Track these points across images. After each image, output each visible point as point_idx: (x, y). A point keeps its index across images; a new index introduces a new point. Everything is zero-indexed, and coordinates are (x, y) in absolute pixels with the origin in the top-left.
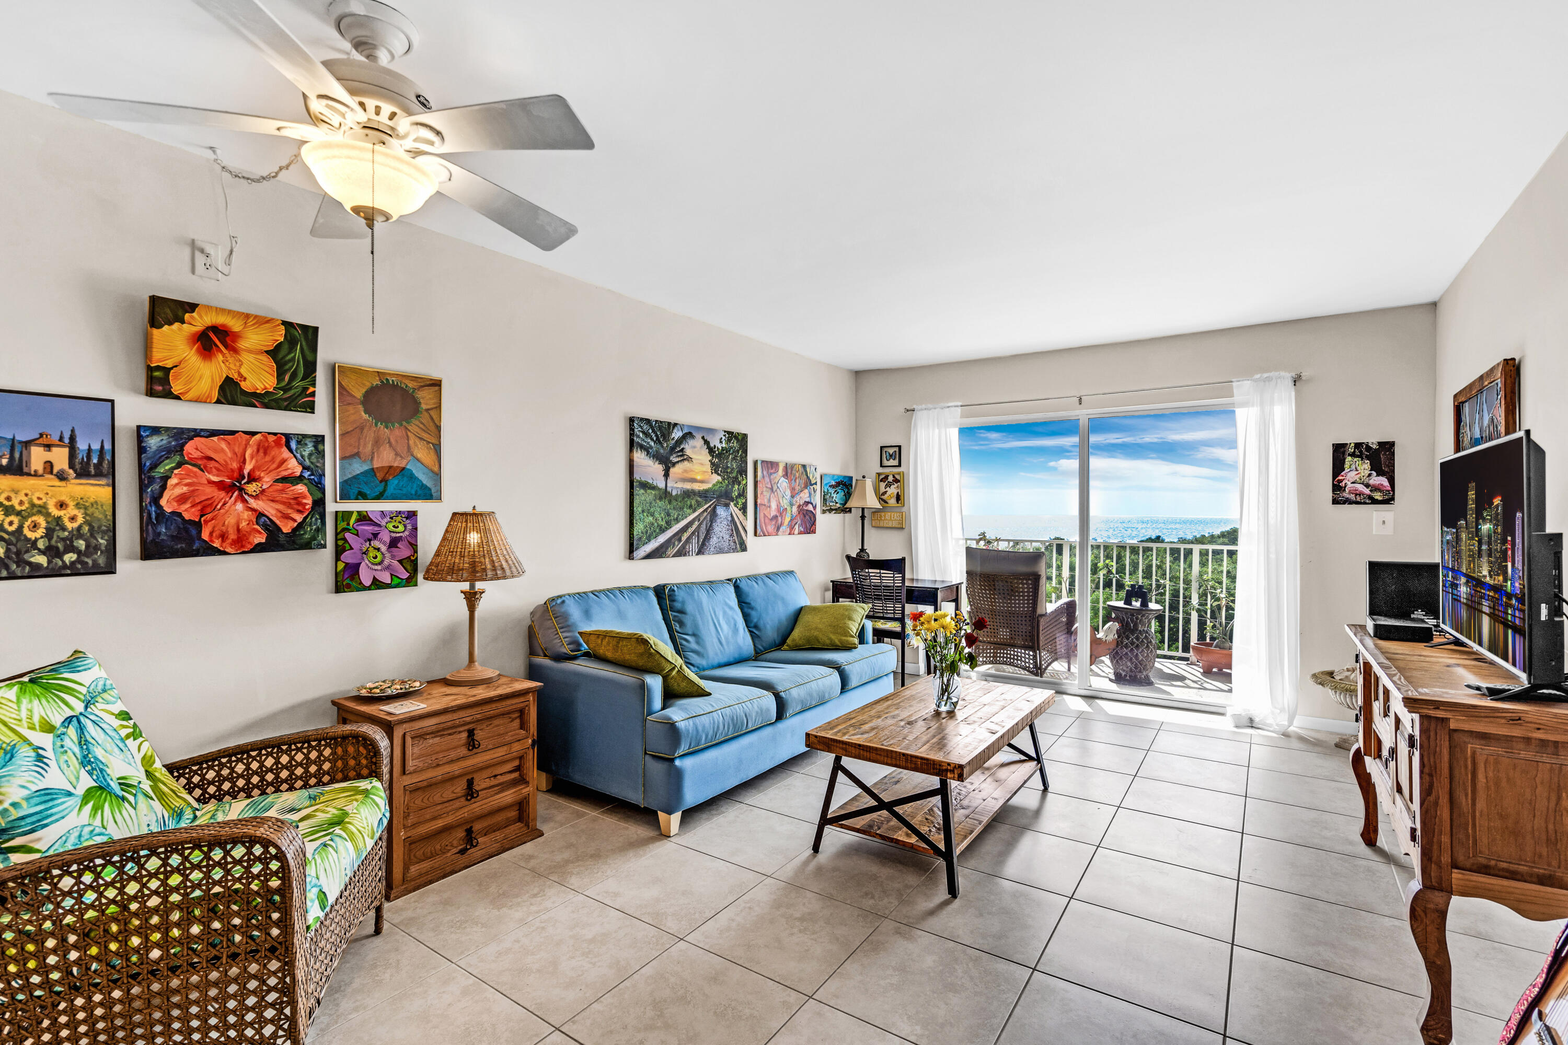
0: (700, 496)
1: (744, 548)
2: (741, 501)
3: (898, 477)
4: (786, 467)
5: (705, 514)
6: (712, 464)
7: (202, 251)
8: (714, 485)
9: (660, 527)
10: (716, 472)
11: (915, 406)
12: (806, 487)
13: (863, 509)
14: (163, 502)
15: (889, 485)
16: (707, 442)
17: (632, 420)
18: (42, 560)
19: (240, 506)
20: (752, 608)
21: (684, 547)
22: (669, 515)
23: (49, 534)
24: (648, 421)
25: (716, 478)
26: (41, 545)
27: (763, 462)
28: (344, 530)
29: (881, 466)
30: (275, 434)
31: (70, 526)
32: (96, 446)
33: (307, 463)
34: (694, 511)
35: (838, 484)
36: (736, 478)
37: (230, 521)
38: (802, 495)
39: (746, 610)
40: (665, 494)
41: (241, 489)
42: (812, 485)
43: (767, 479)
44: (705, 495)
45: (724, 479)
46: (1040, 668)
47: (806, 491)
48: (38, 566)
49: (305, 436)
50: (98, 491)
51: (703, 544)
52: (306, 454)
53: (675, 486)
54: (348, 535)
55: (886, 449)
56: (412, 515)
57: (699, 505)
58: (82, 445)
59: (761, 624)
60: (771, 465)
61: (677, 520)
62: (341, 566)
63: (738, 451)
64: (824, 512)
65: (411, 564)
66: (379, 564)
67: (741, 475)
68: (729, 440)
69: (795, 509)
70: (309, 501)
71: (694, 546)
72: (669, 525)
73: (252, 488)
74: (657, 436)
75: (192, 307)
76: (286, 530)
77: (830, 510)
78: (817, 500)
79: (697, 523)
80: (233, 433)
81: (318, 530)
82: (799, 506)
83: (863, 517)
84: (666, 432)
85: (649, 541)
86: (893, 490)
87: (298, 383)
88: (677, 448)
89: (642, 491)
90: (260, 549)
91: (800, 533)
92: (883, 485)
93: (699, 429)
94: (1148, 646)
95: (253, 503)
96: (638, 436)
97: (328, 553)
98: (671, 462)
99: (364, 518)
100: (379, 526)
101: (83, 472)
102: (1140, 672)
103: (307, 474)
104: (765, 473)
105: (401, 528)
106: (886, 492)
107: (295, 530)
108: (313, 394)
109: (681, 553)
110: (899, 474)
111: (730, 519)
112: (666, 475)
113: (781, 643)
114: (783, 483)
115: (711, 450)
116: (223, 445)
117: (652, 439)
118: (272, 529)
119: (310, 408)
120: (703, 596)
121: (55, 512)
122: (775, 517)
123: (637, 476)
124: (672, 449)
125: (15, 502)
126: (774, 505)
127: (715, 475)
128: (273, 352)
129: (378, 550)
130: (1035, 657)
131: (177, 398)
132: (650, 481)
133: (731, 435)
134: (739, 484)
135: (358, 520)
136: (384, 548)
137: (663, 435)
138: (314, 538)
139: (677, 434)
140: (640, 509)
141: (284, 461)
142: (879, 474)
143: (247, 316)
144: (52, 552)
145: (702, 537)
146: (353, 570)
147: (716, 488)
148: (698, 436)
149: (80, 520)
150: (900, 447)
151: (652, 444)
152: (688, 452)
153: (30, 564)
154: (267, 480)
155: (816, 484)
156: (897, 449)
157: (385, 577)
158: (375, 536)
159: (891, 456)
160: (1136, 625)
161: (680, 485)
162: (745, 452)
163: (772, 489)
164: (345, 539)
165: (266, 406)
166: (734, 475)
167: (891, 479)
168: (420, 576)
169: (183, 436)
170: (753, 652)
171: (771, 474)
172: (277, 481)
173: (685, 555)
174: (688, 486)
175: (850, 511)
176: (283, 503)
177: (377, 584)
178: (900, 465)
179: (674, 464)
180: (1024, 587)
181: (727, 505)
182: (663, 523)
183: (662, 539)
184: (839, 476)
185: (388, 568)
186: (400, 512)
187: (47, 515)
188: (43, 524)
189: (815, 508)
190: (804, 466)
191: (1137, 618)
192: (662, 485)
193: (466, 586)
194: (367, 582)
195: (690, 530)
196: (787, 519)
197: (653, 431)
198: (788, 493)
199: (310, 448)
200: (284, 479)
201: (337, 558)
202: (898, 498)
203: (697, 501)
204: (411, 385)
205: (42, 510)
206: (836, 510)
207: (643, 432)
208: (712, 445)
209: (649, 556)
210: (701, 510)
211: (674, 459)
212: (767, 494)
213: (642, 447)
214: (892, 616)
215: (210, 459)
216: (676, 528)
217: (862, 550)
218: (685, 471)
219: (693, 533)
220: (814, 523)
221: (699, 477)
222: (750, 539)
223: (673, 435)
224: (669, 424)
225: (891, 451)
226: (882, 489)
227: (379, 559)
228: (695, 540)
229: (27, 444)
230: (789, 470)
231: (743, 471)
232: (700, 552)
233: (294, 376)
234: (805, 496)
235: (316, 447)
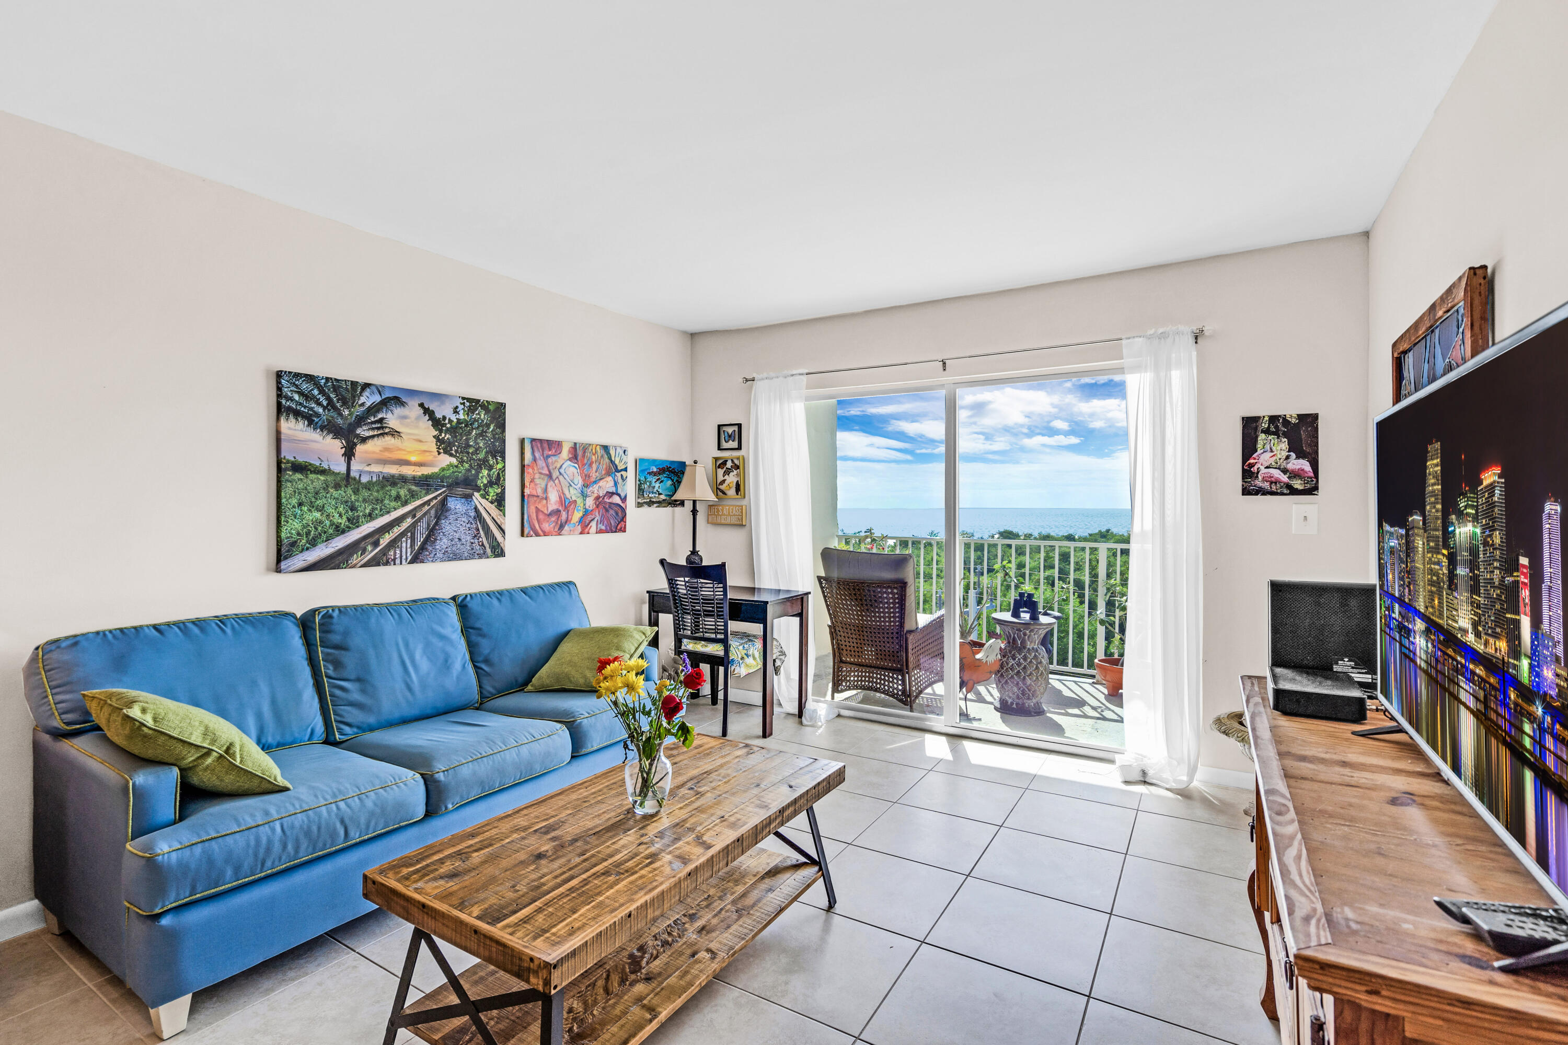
0: (417, 485)
1: (499, 553)
2: (496, 491)
3: (736, 462)
4: (574, 448)
5: (426, 508)
6: (440, 441)
8: (443, 470)
9: (336, 526)
10: (447, 452)
11: (754, 375)
12: (609, 474)
13: (694, 502)
15: (727, 472)
16: (428, 412)
17: (278, 375)
20: (484, 635)
21: (384, 552)
22: (353, 509)
24: (311, 378)
27: (534, 440)
29: (719, 448)
34: (405, 503)
35: (662, 471)
36: (485, 461)
38: (602, 483)
39: (474, 638)
40: (346, 481)
42: (618, 471)
43: (544, 463)
44: (425, 483)
45: (462, 462)
55: (723, 428)
57: (413, 495)
60: (550, 446)
61: (371, 517)
63: (488, 426)
64: (639, 505)
67: (494, 457)
68: (471, 411)
69: (590, 502)
71: (404, 551)
72: (354, 523)
74: (328, 399)
77: (650, 503)
78: (625, 489)
79: (409, 521)
82: (599, 498)
83: (694, 512)
84: (346, 395)
85: (314, 545)
86: (732, 479)
88: (369, 418)
89: (298, 476)
91: (601, 531)
92: (721, 472)
96: (290, 399)
98: (358, 436)
104: (537, 455)
106: (724, 481)
109: (379, 562)
110: (738, 458)
111: (473, 514)
112: (349, 454)
114: (571, 470)
115: (436, 423)
117: (319, 403)
122: (556, 512)
124: (362, 418)
126: (553, 496)
133: (474, 404)
134: (490, 468)
137: (342, 399)
139: (369, 399)
140: (294, 502)
142: (716, 459)
145: (420, 539)
147: (447, 473)
150: (739, 426)
151: (319, 410)
152: (393, 423)
155: (626, 470)
156: (736, 428)
159: (730, 436)
162: (502, 426)
163: (550, 476)
166: (481, 456)
167: (729, 464)
171: (549, 456)
173: (386, 564)
175: (682, 503)
178: (740, 448)
179: (364, 440)
181: (468, 497)
182: (343, 521)
183: (341, 543)
184: (663, 462)
189: (624, 499)
190: (606, 448)
195: (397, 529)
196: (577, 515)
197: (322, 393)
198: (579, 481)
202: (738, 487)
203: (410, 490)
206: (659, 502)
207: (301, 394)
208: (439, 416)
209: (313, 567)
210: (418, 502)
211: (363, 431)
212: (541, 482)
213: (298, 414)
216: (371, 526)
217: (692, 554)
219: (402, 534)
220: (623, 518)
222: (512, 540)
223: (363, 399)
224: (354, 383)
225: (730, 430)
226: (720, 478)
228: (405, 544)
230: (578, 453)
231: (499, 452)
234: (607, 484)
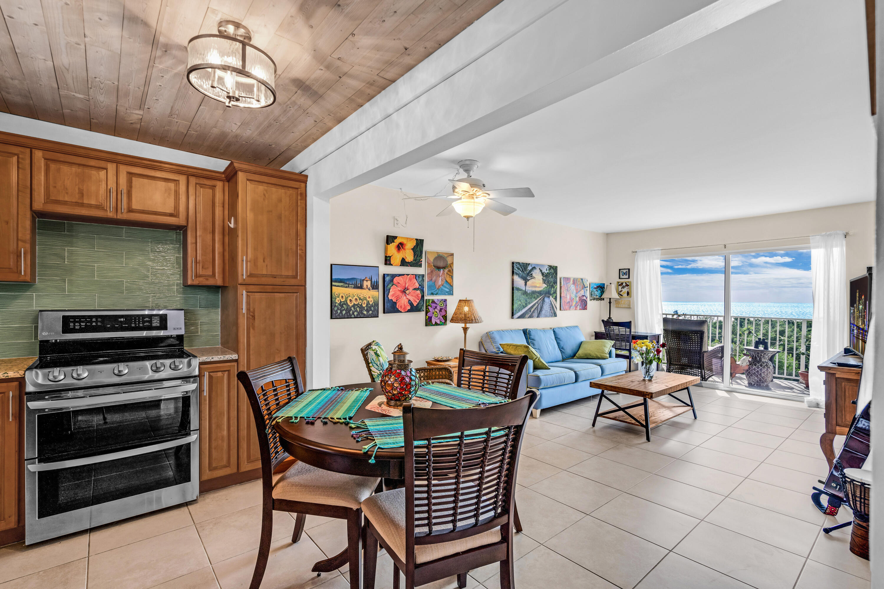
0: (538, 293)
1: (555, 315)
2: (554, 295)
3: (628, 284)
4: (574, 280)
5: (540, 301)
6: (543, 279)
7: (396, 219)
8: (544, 289)
9: (523, 306)
10: (545, 283)
11: (637, 250)
12: (583, 289)
13: (610, 299)
14: (389, 296)
15: (623, 287)
16: (541, 271)
17: (513, 263)
18: (365, 313)
19: (405, 297)
20: (561, 341)
21: (532, 314)
22: (526, 301)
23: (367, 306)
24: (519, 263)
25: (545, 286)
26: (365, 308)
27: (564, 278)
28: (429, 305)
29: (619, 278)
30: (413, 275)
31: (371, 303)
32: (376, 281)
33: (420, 284)
34: (536, 299)
35: (598, 287)
36: (553, 285)
37: (403, 302)
38: (581, 292)
39: (558, 341)
40: (525, 293)
41: (405, 292)
42: (585, 288)
43: (566, 286)
44: (540, 293)
45: (548, 286)
46: (705, 378)
47: (583, 291)
48: (364, 314)
49: (420, 275)
50: (374, 293)
51: (539, 313)
52: (420, 281)
53: (529, 289)
54: (429, 307)
55: (622, 270)
56: (445, 301)
57: (538, 297)
58: (373, 280)
59: (565, 347)
60: (567, 279)
61: (529, 303)
62: (427, 317)
63: (553, 274)
64: (591, 300)
65: (445, 317)
66: (437, 317)
67: (555, 284)
68: (550, 269)
69: (578, 299)
70: (420, 296)
71: (536, 314)
72: (526, 305)
73: (407, 292)
74: (522, 269)
75: (395, 237)
76: (415, 305)
77: (594, 299)
78: (588, 294)
79: (537, 304)
80: (404, 275)
81: (422, 305)
82: (580, 297)
83: (610, 303)
84: (525, 267)
85: (519, 311)
86: (625, 290)
87: (418, 258)
88: (530, 274)
89: (517, 291)
90: (409, 311)
91: (580, 309)
92: (620, 287)
93: (538, 265)
94: (767, 370)
95: (408, 297)
96: (516, 270)
97: (424, 313)
98: (527, 279)
99: (433, 302)
100: (437, 304)
101: (373, 288)
102: (763, 382)
103: (420, 287)
104: (565, 283)
105: (443, 305)
106: (622, 291)
107: (417, 305)
108: (422, 261)
109: (531, 317)
110: (629, 282)
111: (550, 303)
112: (526, 285)
113: (573, 356)
114: (573, 287)
115: (543, 274)
116: (402, 279)
117: (520, 270)
118: (411, 304)
119: (420, 266)
120: (541, 334)
121: (368, 299)
122: (569, 302)
123: (515, 286)
124: (528, 274)
125: (361, 297)
126: (568, 297)
127: (544, 284)
128: (413, 249)
129: (437, 312)
130: (701, 372)
131: (392, 265)
132: (520, 287)
133: (551, 267)
134: (554, 288)
135: (432, 302)
136: (438, 312)
137: (524, 269)
138: (421, 308)
139: (529, 268)
140: (516, 299)
141: (415, 283)
142: (618, 282)
143: (408, 238)
144: (367, 311)
145: (539, 310)
146: (430, 318)
147: (545, 290)
148: (538, 268)
149: (372, 302)
150: (629, 269)
151: (520, 272)
152: (534, 275)
153: (363, 314)
154: (411, 289)
155: (587, 287)
156: (628, 270)
157: (438, 322)
158: (436, 307)
159: (624, 274)
160: (760, 359)
161: (531, 289)
162: (556, 274)
163: (567, 290)
164: (428, 308)
165: (411, 266)
166: (552, 284)
167: (624, 284)
168: (448, 322)
169: (393, 276)
170: (562, 359)
171: (567, 283)
172: (413, 290)
173: (532, 317)
174: (534, 289)
175: (604, 299)
176: (414, 297)
177: (436, 324)
178: (629, 278)
179: (528, 280)
180: (695, 337)
181: (549, 297)
182: (524, 304)
183: (524, 311)
184: (598, 284)
185: (439, 318)
186: (442, 300)
187: (367, 300)
188: (366, 303)
189: (587, 298)
190: (582, 279)
191: (761, 355)
192: (524, 289)
193: (463, 325)
194: (434, 323)
195: (535, 307)
196: (574, 303)
197: (521, 267)
198: (575, 291)
199: (421, 279)
200: (415, 289)
201: (426, 315)
202: (628, 294)
203: (537, 295)
204: (446, 256)
205: (365, 299)
206: (597, 299)
207: (517, 268)
208: (543, 272)
209: (519, 318)
210: (539, 299)
211: (528, 278)
212: (565, 292)
213: (517, 274)
214: (625, 348)
215: (399, 283)
216: (529, 306)
217: (610, 318)
218: (533, 283)
219: (535, 309)
220: (586, 305)
221: (538, 285)
222: (558, 312)
223: (528, 268)
224: (527, 264)
225: (625, 271)
226: (620, 289)
227: (437, 316)
228: (536, 311)
229: (363, 280)
230: (575, 281)
231: (555, 282)
232: (538, 317)
233: (417, 256)
234: (582, 293)
235: (422, 278)
